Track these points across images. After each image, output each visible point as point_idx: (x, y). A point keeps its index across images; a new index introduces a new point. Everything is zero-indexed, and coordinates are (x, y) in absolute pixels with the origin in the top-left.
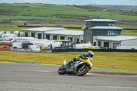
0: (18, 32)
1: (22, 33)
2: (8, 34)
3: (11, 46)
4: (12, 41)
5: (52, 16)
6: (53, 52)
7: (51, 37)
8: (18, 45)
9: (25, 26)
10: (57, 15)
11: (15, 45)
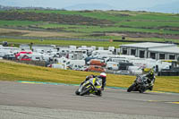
0: (113, 48)
1: (118, 50)
2: (101, 50)
3: (105, 66)
4: (106, 59)
5: (159, 28)
6: (159, 75)
7: (157, 56)
8: (113, 65)
9: (123, 41)
10: (166, 27)
11: (109, 65)
